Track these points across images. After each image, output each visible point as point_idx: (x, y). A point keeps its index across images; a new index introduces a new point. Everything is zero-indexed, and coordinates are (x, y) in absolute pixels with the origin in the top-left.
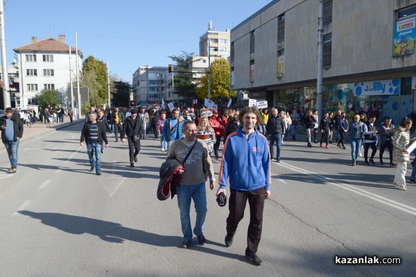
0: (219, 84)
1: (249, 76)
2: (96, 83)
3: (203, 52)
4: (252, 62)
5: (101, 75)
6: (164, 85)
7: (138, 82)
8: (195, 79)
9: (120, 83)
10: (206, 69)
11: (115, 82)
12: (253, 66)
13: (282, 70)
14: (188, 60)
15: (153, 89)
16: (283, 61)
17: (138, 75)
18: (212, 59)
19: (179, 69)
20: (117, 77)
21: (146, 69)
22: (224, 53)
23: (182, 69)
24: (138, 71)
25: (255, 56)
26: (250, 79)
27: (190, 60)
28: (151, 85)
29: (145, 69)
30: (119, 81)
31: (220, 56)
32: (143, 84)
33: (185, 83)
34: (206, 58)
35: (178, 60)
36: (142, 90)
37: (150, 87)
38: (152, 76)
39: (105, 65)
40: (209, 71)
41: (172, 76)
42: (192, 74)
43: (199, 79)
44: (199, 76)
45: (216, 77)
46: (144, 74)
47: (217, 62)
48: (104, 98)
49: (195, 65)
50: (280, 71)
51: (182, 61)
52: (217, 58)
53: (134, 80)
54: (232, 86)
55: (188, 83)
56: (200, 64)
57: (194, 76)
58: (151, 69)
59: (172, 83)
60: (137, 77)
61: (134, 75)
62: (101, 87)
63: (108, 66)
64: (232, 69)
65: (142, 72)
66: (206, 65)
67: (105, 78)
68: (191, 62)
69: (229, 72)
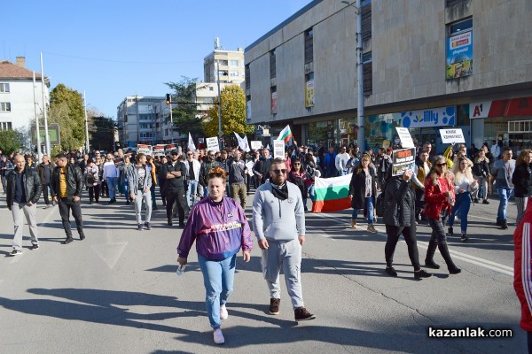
0: (232, 117)
1: (270, 106)
2: (69, 120)
3: (209, 77)
4: (273, 89)
5: (76, 108)
6: (159, 120)
7: (126, 117)
8: (200, 111)
9: (101, 118)
10: (213, 98)
11: (94, 118)
12: (274, 94)
13: (312, 98)
14: (189, 87)
15: (144, 125)
16: (312, 88)
17: (125, 108)
18: (222, 86)
19: (179, 99)
20: (96, 111)
21: (135, 100)
22: (235, 78)
23: (183, 99)
24: (124, 103)
25: (277, 81)
26: (272, 111)
27: (192, 88)
28: (141, 121)
29: (134, 100)
30: (99, 116)
31: (231, 82)
32: (132, 119)
33: (187, 117)
34: (215, 85)
35: (177, 88)
36: (130, 127)
37: (141, 124)
38: (143, 109)
39: (81, 95)
40: (217, 102)
41: (170, 109)
42: (196, 105)
43: (205, 112)
44: (205, 108)
45: (227, 108)
46: (132, 106)
47: (227, 89)
48: (80, 139)
49: (199, 93)
50: (310, 99)
51: (182, 89)
52: (228, 85)
53: (119, 114)
54: (248, 120)
55: (190, 117)
56: (206, 93)
57: (198, 108)
58: (142, 100)
59: (170, 117)
60: (123, 110)
61: (119, 108)
62: (75, 124)
63: (84, 97)
64: (248, 98)
65: (129, 104)
66: (215, 93)
67: (81, 113)
68: (194, 91)
69: (244, 102)
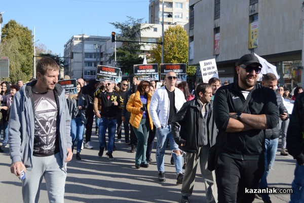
0: (174, 58)
1: (212, 47)
2: (19, 54)
3: (153, 19)
4: (217, 30)
5: (25, 44)
6: (103, 59)
7: (72, 54)
8: (143, 51)
9: (48, 55)
10: (157, 39)
11: (42, 55)
12: (217, 35)
13: (255, 40)
14: (134, 27)
15: (89, 63)
16: (256, 29)
17: (71, 46)
18: (166, 27)
19: (124, 39)
20: (44, 49)
21: (82, 39)
22: (180, 20)
23: (128, 39)
24: (71, 41)
25: (220, 23)
26: (214, 52)
27: (137, 29)
28: (86, 59)
29: (80, 39)
30: (46, 53)
31: (175, 23)
32: (77, 57)
33: (131, 56)
34: (159, 26)
35: (122, 28)
36: (75, 64)
37: (86, 62)
38: (89, 48)
39: (31, 32)
40: (160, 42)
41: (115, 47)
42: (139, 46)
43: (148, 52)
44: (148, 47)
45: (170, 49)
46: (79, 44)
47: (171, 30)
48: (28, 74)
49: (144, 34)
50: (253, 41)
51: (127, 29)
52: (172, 26)
53: (66, 52)
54: (190, 60)
55: (134, 56)
56: (150, 33)
57: (142, 48)
58: (88, 39)
59: (114, 56)
60: (70, 50)
61: (66, 46)
62: (24, 58)
63: (34, 33)
64: (192, 39)
65: (76, 43)
66: (159, 34)
67: (30, 48)
68: (139, 31)
69: (187, 43)
